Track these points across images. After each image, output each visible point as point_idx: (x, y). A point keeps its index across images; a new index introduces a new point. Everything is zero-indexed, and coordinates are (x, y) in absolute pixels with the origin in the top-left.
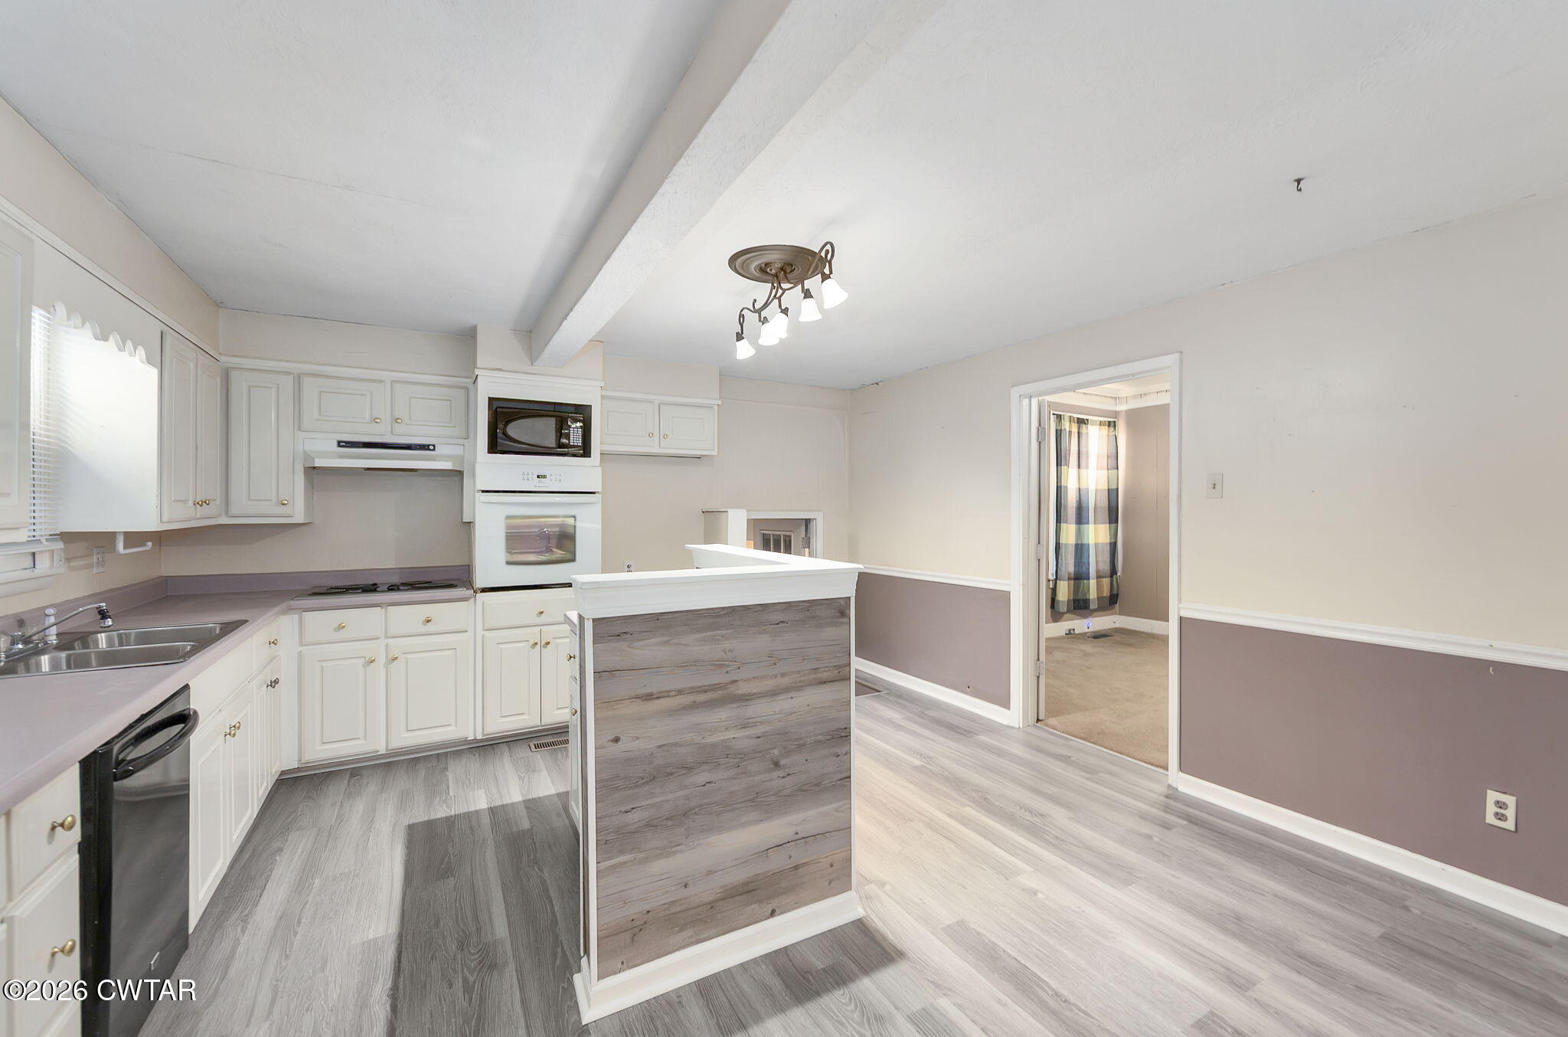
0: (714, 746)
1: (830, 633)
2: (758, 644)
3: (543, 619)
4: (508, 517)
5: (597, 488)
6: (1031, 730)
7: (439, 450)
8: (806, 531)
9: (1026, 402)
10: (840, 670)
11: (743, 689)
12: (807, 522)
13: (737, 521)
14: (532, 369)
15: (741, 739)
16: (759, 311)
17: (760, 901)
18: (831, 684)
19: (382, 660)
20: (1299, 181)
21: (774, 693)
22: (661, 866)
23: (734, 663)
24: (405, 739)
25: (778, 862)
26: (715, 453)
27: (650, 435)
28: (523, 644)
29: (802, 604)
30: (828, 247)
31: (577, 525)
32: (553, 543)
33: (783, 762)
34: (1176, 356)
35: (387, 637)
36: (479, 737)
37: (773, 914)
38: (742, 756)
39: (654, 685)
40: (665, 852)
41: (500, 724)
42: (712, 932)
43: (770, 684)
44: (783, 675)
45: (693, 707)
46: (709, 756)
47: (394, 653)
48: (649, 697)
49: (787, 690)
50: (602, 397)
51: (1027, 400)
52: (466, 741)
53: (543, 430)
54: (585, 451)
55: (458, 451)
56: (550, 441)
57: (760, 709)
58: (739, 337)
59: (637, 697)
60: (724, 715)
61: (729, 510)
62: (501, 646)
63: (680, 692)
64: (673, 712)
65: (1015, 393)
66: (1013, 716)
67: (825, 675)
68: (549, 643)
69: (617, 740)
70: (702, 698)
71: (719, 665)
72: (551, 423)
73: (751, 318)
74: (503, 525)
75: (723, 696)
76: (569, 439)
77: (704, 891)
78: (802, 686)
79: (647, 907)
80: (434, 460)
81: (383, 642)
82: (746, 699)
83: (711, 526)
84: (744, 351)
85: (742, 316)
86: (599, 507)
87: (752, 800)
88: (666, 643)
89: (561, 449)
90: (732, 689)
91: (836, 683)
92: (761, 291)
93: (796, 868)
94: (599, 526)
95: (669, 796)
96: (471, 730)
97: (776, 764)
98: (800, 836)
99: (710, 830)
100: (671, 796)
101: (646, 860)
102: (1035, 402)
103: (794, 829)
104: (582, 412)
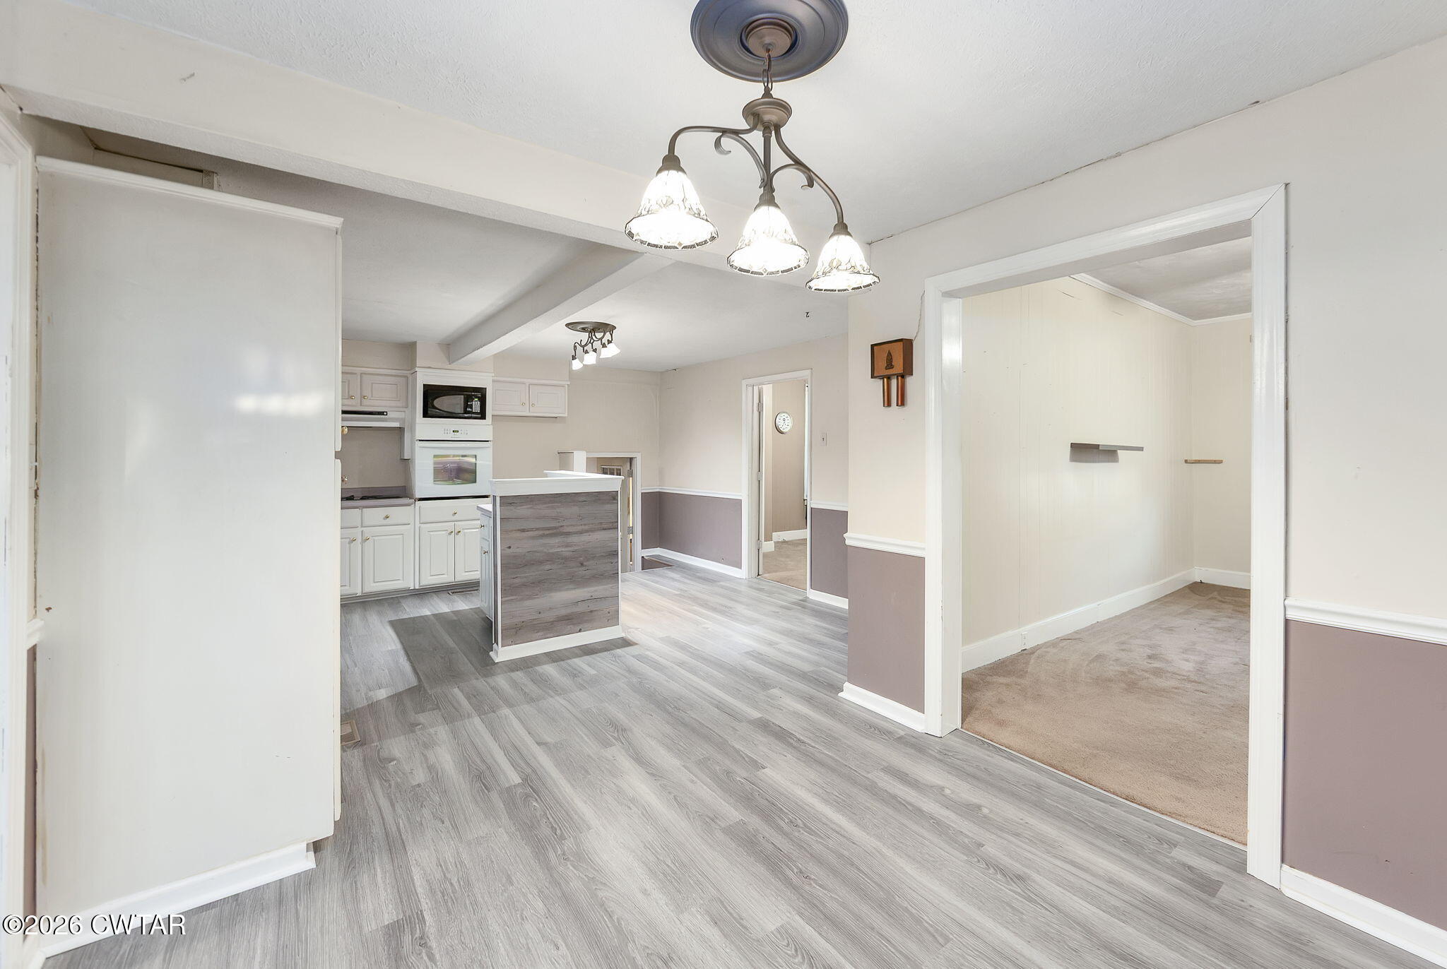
0: (553, 554)
1: (608, 507)
2: (574, 510)
3: (456, 517)
4: (435, 456)
5: (491, 439)
6: (755, 580)
7: (391, 415)
8: (631, 466)
9: (750, 389)
10: (613, 524)
11: (566, 530)
12: (631, 459)
13: (580, 458)
14: (449, 367)
15: (565, 551)
16: (583, 347)
17: (574, 624)
19: (359, 540)
20: (808, 313)
21: (581, 533)
22: (528, 603)
23: (562, 518)
24: (373, 587)
25: (581, 608)
26: (566, 415)
27: (523, 404)
28: (444, 532)
30: (613, 323)
31: (478, 462)
32: (453, 474)
33: (585, 563)
34: (809, 371)
35: (362, 527)
36: (417, 588)
37: (580, 631)
38: (566, 559)
39: (525, 525)
40: (530, 598)
41: (429, 580)
42: (551, 635)
43: (580, 528)
44: (585, 525)
45: (543, 536)
46: (551, 558)
47: (366, 535)
48: (523, 531)
49: (587, 531)
50: (494, 381)
51: (751, 388)
52: (408, 590)
53: (456, 402)
54: (482, 415)
55: (401, 415)
56: (459, 409)
57: (574, 539)
58: (574, 358)
59: (519, 530)
60: (557, 540)
61: (575, 452)
62: (432, 533)
63: (537, 529)
64: (533, 538)
65: (744, 383)
66: (741, 573)
67: (605, 526)
68: (459, 532)
69: (510, 547)
70: (547, 532)
71: (555, 519)
72: (460, 399)
73: (579, 349)
74: (432, 461)
75: (555, 532)
76: (472, 408)
77: (550, 616)
78: (594, 530)
79: (523, 620)
80: (386, 421)
81: (360, 529)
82: (568, 534)
83: (564, 459)
84: (576, 365)
85: (575, 347)
86: (490, 451)
87: (570, 579)
88: (531, 508)
89: (467, 414)
90: (561, 529)
92: (584, 337)
93: (591, 611)
94: (491, 463)
95: (531, 574)
96: (412, 584)
97: (582, 564)
98: (593, 597)
99: (550, 590)
100: (534, 574)
101: (522, 600)
102: (756, 389)
103: (590, 594)
104: (480, 394)
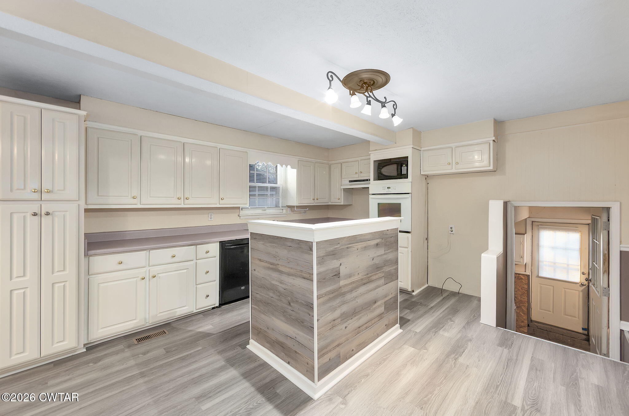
0: (274, 285)
1: (306, 257)
2: (285, 253)
4: (379, 204)
5: (410, 191)
10: (310, 275)
11: (281, 268)
18: (307, 280)
21: (290, 275)
22: (263, 317)
23: (278, 257)
25: (289, 343)
26: (491, 168)
27: (449, 164)
29: (297, 241)
30: (330, 74)
37: (289, 363)
38: (281, 294)
39: (261, 257)
40: (263, 313)
43: (288, 270)
44: (291, 268)
45: (269, 269)
46: (273, 288)
48: (260, 260)
50: (413, 153)
54: (406, 176)
56: (395, 173)
57: (285, 278)
60: (275, 275)
63: (266, 262)
64: (265, 268)
67: (305, 276)
69: (255, 270)
70: (271, 266)
71: (275, 257)
72: (394, 167)
75: (276, 269)
76: (402, 172)
77: (272, 335)
78: (297, 276)
79: (260, 327)
82: (281, 272)
86: (410, 199)
87: (283, 313)
88: (263, 245)
89: (399, 176)
90: (278, 267)
91: (309, 281)
93: (295, 352)
95: (264, 295)
97: (290, 304)
98: (297, 340)
99: (273, 315)
103: (295, 335)
104: (407, 160)
